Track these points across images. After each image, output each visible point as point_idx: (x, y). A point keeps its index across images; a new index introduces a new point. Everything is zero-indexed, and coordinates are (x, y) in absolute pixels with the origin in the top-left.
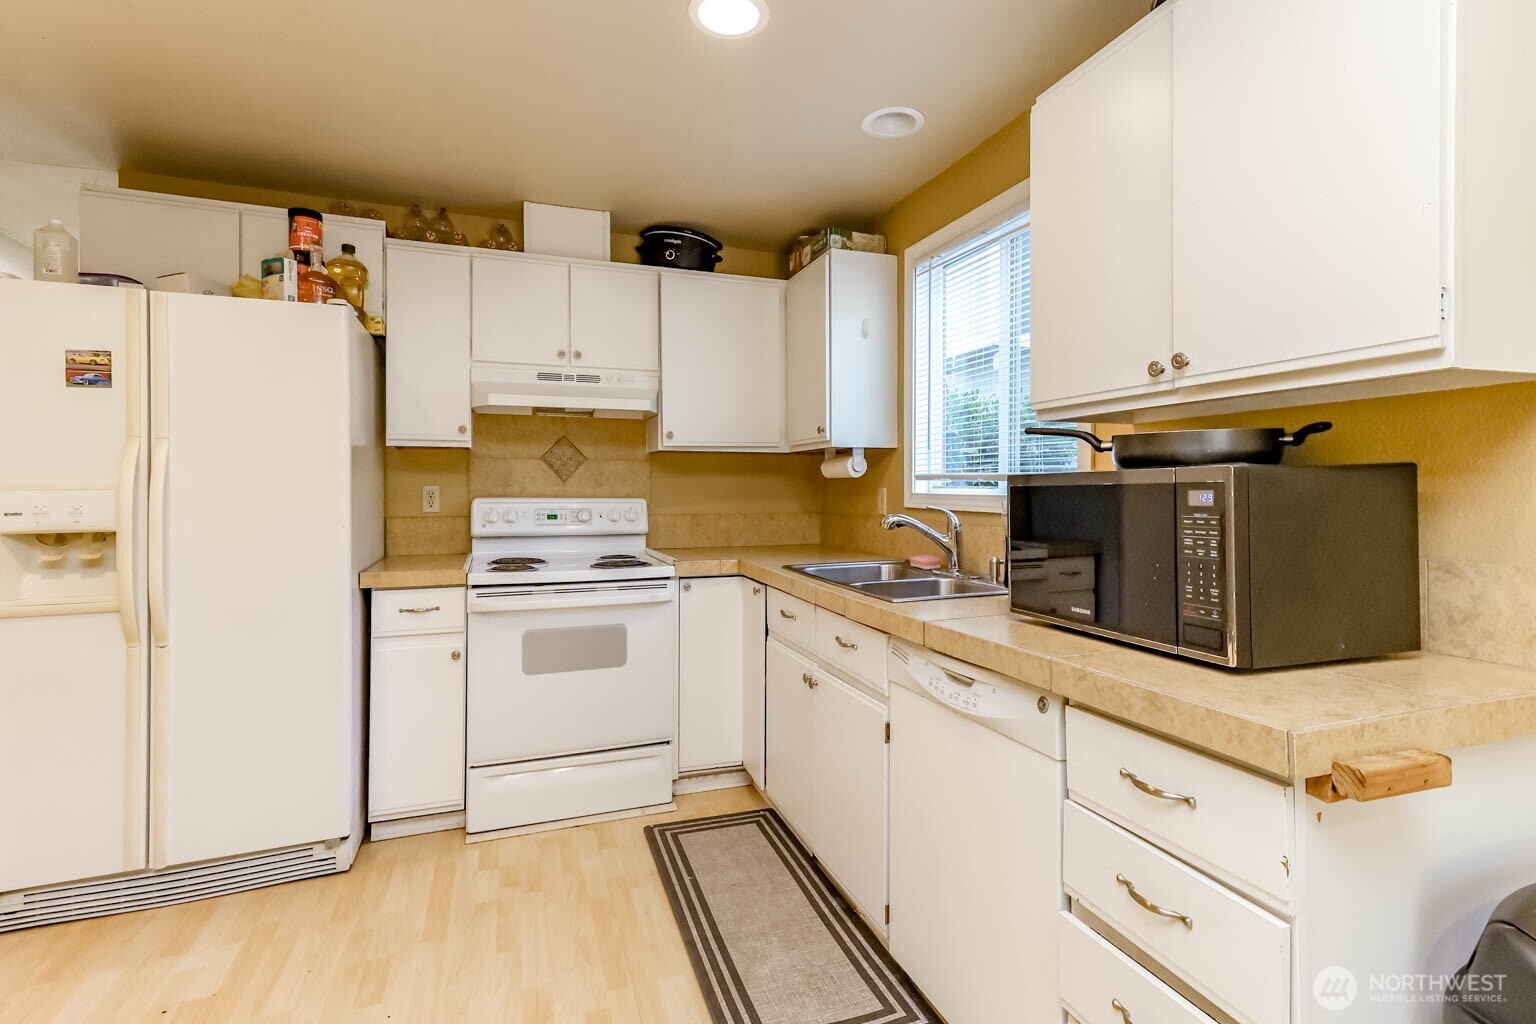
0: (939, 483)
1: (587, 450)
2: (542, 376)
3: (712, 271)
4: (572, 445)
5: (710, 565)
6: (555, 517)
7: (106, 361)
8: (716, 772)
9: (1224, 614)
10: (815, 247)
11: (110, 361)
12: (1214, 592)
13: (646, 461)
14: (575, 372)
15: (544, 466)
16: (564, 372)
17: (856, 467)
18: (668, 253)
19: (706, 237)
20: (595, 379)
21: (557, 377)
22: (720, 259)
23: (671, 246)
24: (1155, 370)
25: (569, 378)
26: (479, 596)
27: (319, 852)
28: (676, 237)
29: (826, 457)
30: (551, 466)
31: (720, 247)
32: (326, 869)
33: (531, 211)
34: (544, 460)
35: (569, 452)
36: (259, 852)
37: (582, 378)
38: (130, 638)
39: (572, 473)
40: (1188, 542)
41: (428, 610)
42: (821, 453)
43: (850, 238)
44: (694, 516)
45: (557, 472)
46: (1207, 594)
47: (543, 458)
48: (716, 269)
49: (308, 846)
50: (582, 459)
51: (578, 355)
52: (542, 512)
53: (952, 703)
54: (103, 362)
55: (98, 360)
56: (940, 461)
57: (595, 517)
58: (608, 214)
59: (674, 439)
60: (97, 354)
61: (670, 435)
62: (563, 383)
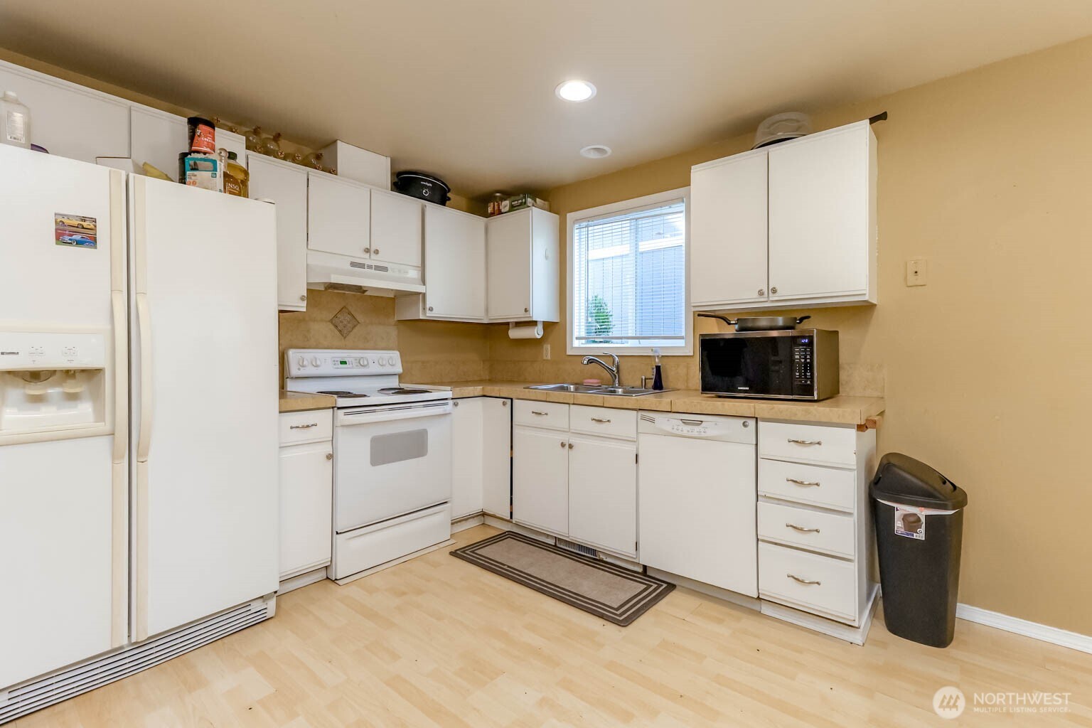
0: (583, 341)
1: (360, 318)
2: (353, 264)
3: (445, 205)
4: (350, 313)
5: (470, 390)
6: (345, 363)
7: (92, 226)
8: (465, 519)
9: (812, 381)
10: (513, 203)
11: (95, 226)
12: (809, 374)
13: (395, 325)
14: (374, 263)
15: (332, 327)
16: (367, 262)
17: (537, 332)
18: (424, 191)
19: (443, 183)
20: (385, 269)
21: (362, 266)
22: (449, 199)
23: (426, 187)
24: (761, 293)
25: (370, 267)
26: (346, 414)
27: (256, 606)
28: (429, 182)
29: (510, 326)
30: (336, 327)
31: (449, 190)
32: (259, 618)
33: (342, 148)
34: (332, 323)
35: (348, 318)
36: (207, 617)
37: (377, 268)
38: (115, 456)
39: (350, 332)
40: (797, 357)
41: (308, 426)
42: (508, 324)
43: (535, 201)
44: (423, 362)
45: (340, 331)
46: (805, 375)
47: (331, 321)
48: (447, 204)
49: (247, 604)
50: (356, 323)
51: (377, 252)
52: (336, 359)
53: (690, 434)
54: (89, 227)
55: (85, 224)
56: (584, 330)
57: (371, 362)
58: (389, 159)
59: (434, 312)
60: (84, 219)
61: (431, 309)
62: (366, 270)
